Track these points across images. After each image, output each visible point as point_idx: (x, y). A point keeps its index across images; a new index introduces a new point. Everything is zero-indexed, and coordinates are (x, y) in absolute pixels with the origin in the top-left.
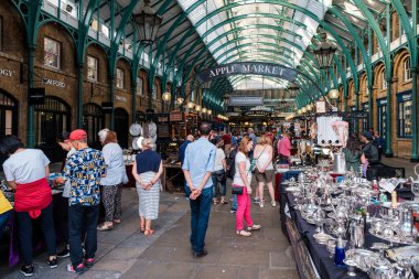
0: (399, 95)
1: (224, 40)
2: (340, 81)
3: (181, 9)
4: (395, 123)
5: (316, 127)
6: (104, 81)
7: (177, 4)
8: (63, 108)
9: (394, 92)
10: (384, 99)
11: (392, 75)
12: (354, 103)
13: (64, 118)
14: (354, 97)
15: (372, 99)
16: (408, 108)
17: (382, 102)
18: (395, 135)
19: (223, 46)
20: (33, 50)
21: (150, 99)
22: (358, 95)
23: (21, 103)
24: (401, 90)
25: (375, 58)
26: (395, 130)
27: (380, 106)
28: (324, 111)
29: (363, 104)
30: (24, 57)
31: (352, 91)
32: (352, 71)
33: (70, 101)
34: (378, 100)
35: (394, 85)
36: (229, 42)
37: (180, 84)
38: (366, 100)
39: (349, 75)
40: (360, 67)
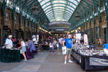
1: (49, 10)
3: (38, 2)
4: (95, 35)
5: (75, 36)
6: (18, 23)
7: (37, 1)
8: (9, 31)
9: (95, 27)
10: (93, 28)
11: (95, 22)
12: (86, 29)
14: (86, 27)
15: (90, 28)
16: (98, 31)
17: (93, 29)
18: (95, 38)
19: (49, 11)
20: (4, 16)
21: (29, 28)
22: (87, 27)
23: (1, 30)
24: (97, 26)
25: (91, 17)
26: (95, 37)
28: (77, 32)
29: (88, 29)
30: (2, 18)
31: (86, 26)
33: (11, 29)
34: (92, 29)
35: (95, 25)
36: (51, 10)
38: (89, 28)
39: (85, 21)
40: (87, 19)
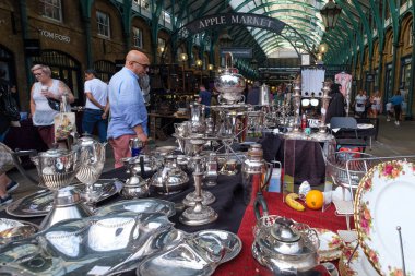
0: (403, 59)
2: (358, 48)
8: (71, 64)
9: (399, 57)
10: (390, 63)
11: (399, 40)
12: (368, 69)
13: (74, 74)
14: (368, 63)
15: (381, 65)
16: (409, 71)
17: (390, 66)
22: (371, 61)
23: (17, 55)
24: (405, 53)
25: (387, 23)
27: (388, 71)
29: (375, 69)
32: (369, 38)
33: (79, 57)
34: (387, 65)
35: (399, 50)
37: (208, 48)
38: (377, 65)
39: (366, 42)
40: (375, 33)
